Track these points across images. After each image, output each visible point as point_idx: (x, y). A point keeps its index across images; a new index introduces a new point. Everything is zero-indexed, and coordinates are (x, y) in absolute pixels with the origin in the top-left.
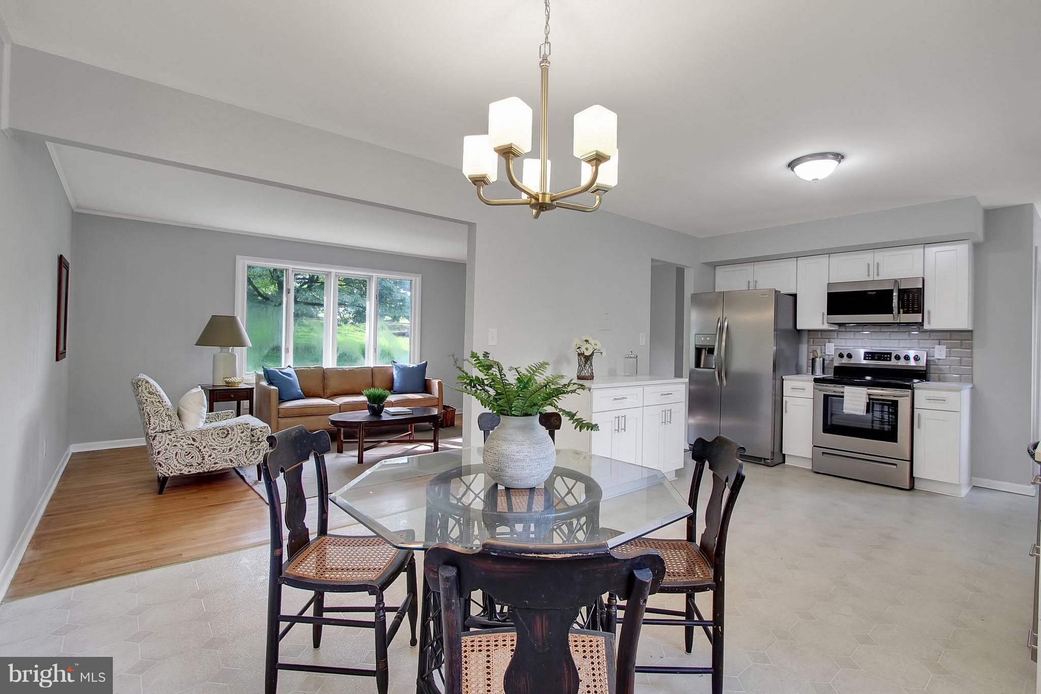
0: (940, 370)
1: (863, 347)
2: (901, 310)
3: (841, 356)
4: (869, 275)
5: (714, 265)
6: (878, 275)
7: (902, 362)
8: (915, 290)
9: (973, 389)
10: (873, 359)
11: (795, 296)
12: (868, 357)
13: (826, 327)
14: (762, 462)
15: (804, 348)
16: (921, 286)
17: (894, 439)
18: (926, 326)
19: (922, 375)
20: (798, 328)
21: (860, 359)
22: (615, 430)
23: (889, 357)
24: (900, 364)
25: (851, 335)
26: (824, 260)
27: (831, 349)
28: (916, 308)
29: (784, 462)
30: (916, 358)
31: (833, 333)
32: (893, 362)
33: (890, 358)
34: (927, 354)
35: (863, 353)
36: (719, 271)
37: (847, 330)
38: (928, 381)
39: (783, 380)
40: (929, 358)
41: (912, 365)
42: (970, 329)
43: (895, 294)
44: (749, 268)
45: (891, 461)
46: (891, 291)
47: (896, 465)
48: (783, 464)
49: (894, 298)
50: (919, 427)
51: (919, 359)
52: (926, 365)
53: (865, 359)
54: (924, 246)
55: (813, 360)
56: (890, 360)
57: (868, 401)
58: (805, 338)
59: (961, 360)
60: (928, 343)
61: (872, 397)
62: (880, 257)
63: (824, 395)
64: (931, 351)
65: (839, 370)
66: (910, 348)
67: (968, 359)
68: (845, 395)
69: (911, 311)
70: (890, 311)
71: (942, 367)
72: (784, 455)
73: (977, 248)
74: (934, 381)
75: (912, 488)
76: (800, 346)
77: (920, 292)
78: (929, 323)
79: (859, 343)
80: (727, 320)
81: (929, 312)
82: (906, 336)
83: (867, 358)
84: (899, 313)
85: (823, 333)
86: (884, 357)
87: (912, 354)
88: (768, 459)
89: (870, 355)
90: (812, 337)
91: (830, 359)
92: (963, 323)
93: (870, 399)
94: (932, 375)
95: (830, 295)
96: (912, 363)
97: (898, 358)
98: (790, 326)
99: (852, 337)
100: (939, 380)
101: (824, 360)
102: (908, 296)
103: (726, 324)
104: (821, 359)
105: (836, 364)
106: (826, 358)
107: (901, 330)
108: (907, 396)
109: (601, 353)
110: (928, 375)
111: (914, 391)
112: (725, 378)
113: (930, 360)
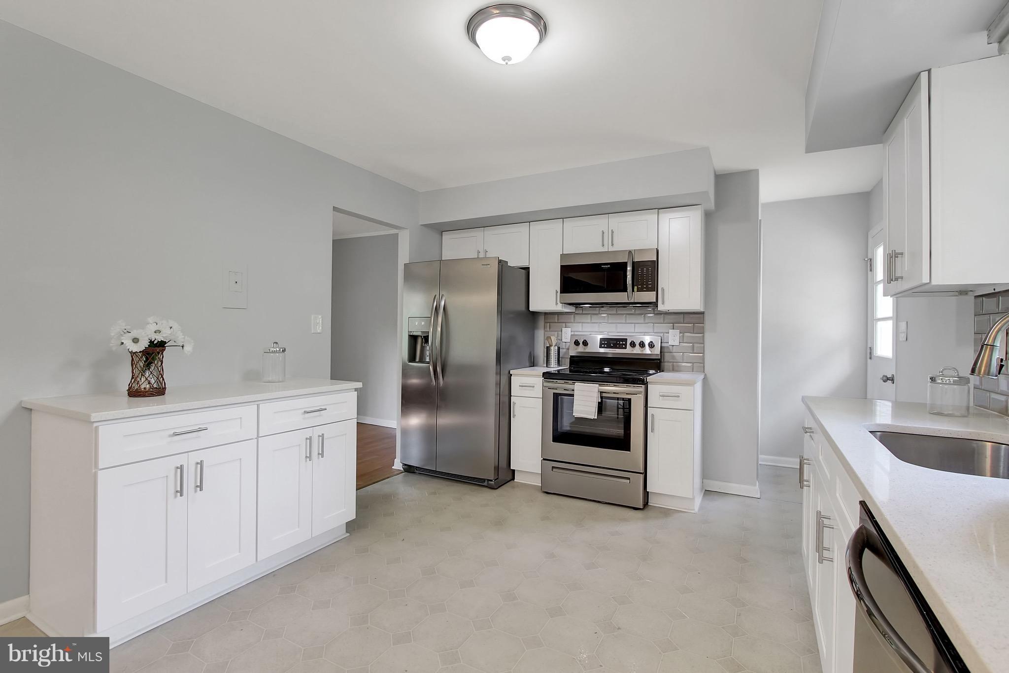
0: (673, 357)
1: (601, 333)
2: (636, 287)
3: (577, 343)
4: (603, 245)
5: (441, 229)
6: (613, 245)
7: (637, 350)
8: (650, 263)
9: (705, 380)
10: (609, 347)
11: (527, 269)
12: (604, 344)
13: (560, 308)
14: (485, 484)
15: (540, 335)
16: (655, 259)
17: (628, 448)
18: (661, 307)
19: (656, 364)
20: (531, 309)
21: (595, 348)
22: (177, 492)
23: (624, 344)
24: (635, 352)
25: (588, 319)
26: (557, 225)
27: (567, 335)
28: (650, 284)
29: (513, 479)
30: (651, 345)
31: (569, 316)
32: (629, 350)
33: (626, 345)
34: (661, 339)
35: (599, 340)
36: (446, 237)
37: (584, 312)
38: (663, 371)
39: (511, 375)
40: (663, 345)
41: (647, 353)
42: (702, 310)
43: (629, 268)
44: (478, 234)
45: (623, 473)
46: (625, 264)
47: (629, 479)
48: (512, 481)
49: (628, 273)
50: (652, 430)
51: (654, 346)
52: (661, 352)
53: (601, 347)
54: (658, 212)
55: (548, 349)
56: (625, 348)
57: (600, 401)
58: (541, 322)
59: (693, 346)
60: (662, 327)
61: (604, 395)
62: (615, 222)
63: (554, 393)
64: (665, 337)
65: (574, 361)
66: (645, 333)
67: (699, 345)
68: (576, 393)
69: (645, 288)
70: (625, 290)
71: (675, 354)
72: (514, 471)
73: (708, 216)
74: (669, 371)
75: (646, 504)
76: (536, 331)
77: (654, 265)
78: (663, 303)
79: (596, 327)
80: (444, 298)
81: (663, 290)
82: (640, 319)
83: (603, 346)
84: (633, 291)
85: (560, 316)
86: (619, 344)
87: (647, 340)
88: (492, 481)
89: (607, 343)
90: (549, 321)
91: (567, 347)
92: (694, 303)
93: (602, 398)
94: (666, 364)
95: (564, 269)
96: (647, 351)
97: (633, 345)
98: (522, 308)
99: (589, 321)
100: (674, 370)
101: (559, 348)
102: (642, 270)
103: (443, 303)
104: (556, 347)
105: (572, 353)
106: (563, 346)
107: (637, 312)
108: (640, 393)
109: (183, 347)
110: (662, 364)
111: (647, 385)
112: (441, 375)
113: (664, 347)
